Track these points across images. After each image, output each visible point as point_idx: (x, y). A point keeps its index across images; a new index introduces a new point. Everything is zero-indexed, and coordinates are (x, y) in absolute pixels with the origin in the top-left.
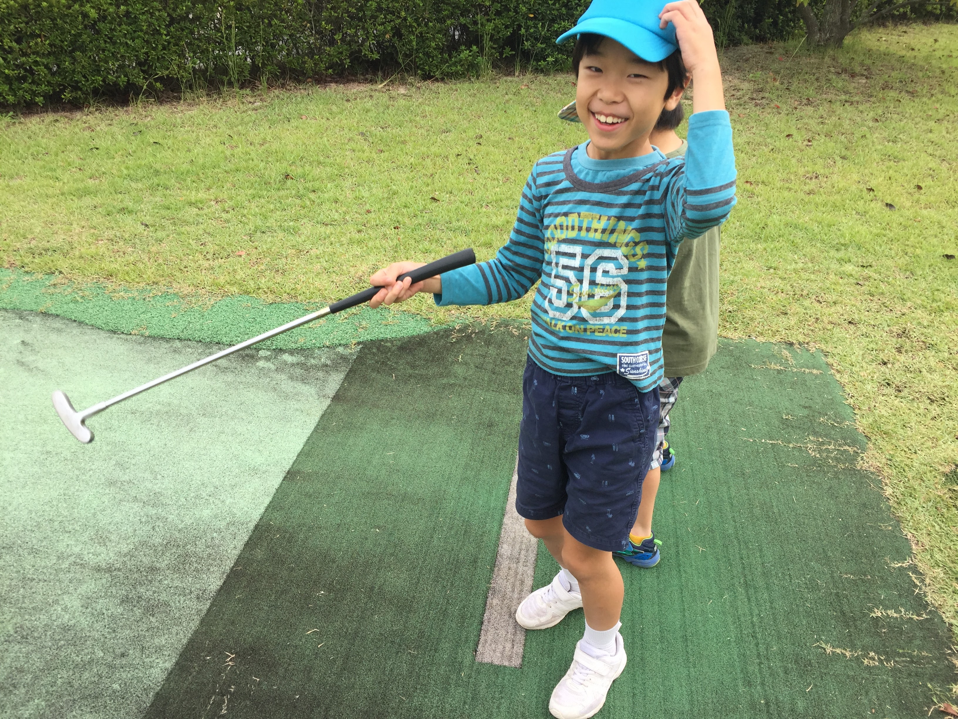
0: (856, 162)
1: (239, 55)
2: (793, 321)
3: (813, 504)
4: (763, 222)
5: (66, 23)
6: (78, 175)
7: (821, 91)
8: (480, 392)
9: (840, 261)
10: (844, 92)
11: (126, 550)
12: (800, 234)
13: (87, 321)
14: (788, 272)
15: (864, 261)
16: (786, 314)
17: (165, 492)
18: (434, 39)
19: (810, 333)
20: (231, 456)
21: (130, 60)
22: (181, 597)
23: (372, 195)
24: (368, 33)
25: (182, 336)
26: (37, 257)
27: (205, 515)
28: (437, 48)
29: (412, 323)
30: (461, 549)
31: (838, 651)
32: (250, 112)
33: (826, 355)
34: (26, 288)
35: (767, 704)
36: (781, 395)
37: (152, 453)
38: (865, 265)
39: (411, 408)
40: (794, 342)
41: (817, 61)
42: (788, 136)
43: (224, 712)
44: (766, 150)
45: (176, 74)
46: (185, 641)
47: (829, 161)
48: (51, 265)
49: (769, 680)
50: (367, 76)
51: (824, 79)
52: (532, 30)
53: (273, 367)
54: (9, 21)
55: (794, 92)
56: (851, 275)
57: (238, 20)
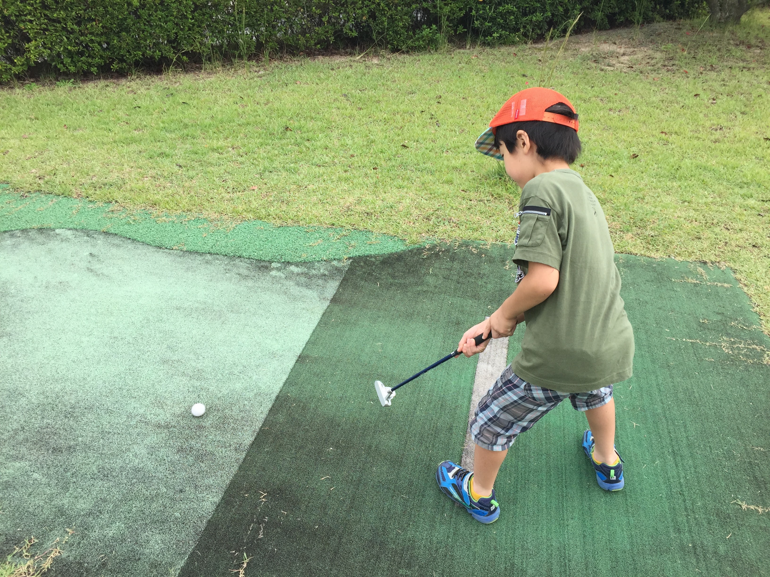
0: (754, 116)
1: (247, 34)
2: (706, 244)
3: (728, 391)
4: (677, 165)
5: (115, 10)
6: (126, 127)
7: (722, 60)
8: (448, 297)
9: (743, 196)
10: (742, 60)
11: (179, 412)
12: (709, 174)
13: (139, 239)
14: (700, 205)
15: (764, 197)
16: (700, 238)
17: (206, 369)
18: (402, 19)
19: (721, 254)
20: (254, 343)
21: (163, 38)
22: (223, 449)
23: (354, 143)
24: (349, 15)
25: (212, 251)
26: (98, 190)
27: (238, 387)
28: (404, 27)
29: (391, 243)
30: (438, 419)
31: (752, 507)
32: (255, 79)
33: (735, 272)
34: (90, 213)
35: (694, 547)
36: (698, 304)
37: (194, 339)
38: (765, 199)
39: (393, 309)
40: (708, 261)
41: (718, 35)
42: (696, 95)
43: (261, 536)
44: (677, 107)
45: (198, 50)
46: (228, 482)
47: (731, 116)
48: (109, 195)
49: (695, 529)
50: (347, 50)
51: (725, 50)
52: (481, 12)
53: (283, 276)
54: (71, 9)
55: (700, 60)
56: (754, 208)
57: (247, 6)
